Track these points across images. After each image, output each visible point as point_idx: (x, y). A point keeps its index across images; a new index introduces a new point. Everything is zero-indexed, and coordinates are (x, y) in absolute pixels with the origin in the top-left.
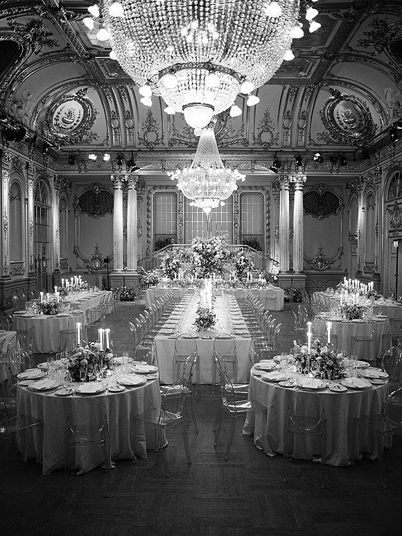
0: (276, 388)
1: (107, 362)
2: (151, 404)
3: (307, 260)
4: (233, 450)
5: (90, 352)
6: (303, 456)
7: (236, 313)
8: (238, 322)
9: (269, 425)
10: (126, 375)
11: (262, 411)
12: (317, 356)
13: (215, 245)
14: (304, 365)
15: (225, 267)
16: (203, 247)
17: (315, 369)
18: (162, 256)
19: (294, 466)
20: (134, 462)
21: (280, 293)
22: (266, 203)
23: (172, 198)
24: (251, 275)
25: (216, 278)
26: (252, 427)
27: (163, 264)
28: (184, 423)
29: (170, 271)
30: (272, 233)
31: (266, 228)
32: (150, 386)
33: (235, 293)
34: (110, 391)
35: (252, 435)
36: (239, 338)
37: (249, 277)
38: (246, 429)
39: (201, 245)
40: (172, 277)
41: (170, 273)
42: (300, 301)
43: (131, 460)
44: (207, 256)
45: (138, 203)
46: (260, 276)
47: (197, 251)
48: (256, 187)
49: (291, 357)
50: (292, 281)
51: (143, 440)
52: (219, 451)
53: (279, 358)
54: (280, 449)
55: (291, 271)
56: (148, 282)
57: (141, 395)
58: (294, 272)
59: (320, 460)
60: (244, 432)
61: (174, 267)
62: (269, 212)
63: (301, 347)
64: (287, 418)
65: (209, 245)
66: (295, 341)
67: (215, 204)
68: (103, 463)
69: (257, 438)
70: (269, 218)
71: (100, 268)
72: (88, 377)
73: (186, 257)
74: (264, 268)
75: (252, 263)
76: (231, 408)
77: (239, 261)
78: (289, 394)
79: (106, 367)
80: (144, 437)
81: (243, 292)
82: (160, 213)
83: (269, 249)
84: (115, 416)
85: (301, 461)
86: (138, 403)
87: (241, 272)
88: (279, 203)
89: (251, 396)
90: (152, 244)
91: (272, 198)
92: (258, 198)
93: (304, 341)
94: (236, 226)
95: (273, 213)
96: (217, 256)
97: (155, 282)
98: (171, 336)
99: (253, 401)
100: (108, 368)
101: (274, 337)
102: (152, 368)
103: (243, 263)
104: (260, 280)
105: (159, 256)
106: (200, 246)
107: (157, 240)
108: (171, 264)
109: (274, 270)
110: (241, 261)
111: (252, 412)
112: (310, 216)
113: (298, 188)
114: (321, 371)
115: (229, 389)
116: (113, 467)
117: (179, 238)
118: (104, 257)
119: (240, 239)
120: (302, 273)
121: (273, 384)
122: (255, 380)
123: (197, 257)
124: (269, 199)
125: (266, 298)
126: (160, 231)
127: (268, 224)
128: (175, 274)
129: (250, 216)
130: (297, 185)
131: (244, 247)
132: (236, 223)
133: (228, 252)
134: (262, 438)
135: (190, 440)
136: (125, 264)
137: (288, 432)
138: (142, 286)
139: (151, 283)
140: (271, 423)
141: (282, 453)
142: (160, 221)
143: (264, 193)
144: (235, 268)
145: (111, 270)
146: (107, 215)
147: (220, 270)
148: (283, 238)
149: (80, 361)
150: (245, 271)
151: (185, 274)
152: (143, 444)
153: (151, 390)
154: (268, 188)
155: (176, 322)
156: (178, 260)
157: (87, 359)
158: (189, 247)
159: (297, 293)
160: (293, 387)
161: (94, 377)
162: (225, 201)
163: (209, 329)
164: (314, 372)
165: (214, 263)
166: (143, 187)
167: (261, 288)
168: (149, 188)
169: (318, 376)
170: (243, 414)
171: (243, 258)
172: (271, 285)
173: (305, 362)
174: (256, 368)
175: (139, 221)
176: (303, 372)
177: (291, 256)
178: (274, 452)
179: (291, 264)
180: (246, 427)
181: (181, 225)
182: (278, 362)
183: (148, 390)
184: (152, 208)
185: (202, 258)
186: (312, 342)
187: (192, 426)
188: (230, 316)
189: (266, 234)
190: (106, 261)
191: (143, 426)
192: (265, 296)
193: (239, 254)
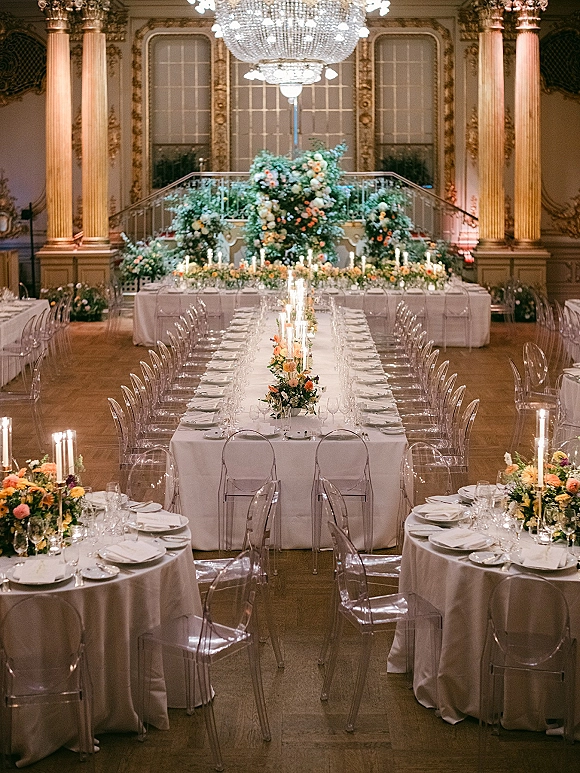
0: (465, 568)
1: (70, 508)
2: (177, 604)
3: (550, 209)
4: (365, 710)
5: (34, 486)
6: (524, 722)
7: (368, 365)
8: (374, 391)
9: (447, 655)
10: (118, 538)
11: (431, 620)
12: (559, 490)
13: (310, 173)
14: (529, 512)
15: (336, 230)
16: (279, 179)
17: (554, 523)
18: (174, 204)
19: (503, 744)
20: (140, 738)
21: (479, 301)
22: (443, 60)
23: (197, 48)
24: (406, 254)
25: (312, 261)
26: (408, 656)
27: (177, 225)
28: (254, 648)
29: (196, 242)
30: (460, 141)
31: (444, 126)
32: (174, 564)
33: (364, 304)
34: (85, 579)
35: (409, 676)
36: (375, 437)
37: (401, 258)
38: (395, 660)
39: (275, 175)
40: (200, 258)
41: (196, 249)
42: (533, 320)
43: (135, 734)
44: (291, 203)
45: (110, 63)
46: (428, 255)
47: (266, 191)
48: (417, 21)
49: (499, 491)
50: (512, 266)
51: (160, 689)
52: (334, 712)
53: (470, 491)
54: (473, 708)
55: (509, 239)
56: (136, 270)
57: (154, 586)
58: (517, 243)
59: (561, 731)
60: (391, 668)
61: (205, 231)
62: (450, 84)
63: (521, 468)
64: (487, 640)
65: (296, 174)
66: (507, 455)
67: (311, 76)
68: (74, 741)
69: (420, 681)
70: (450, 100)
71: (11, 234)
72: (32, 545)
73: (236, 206)
74: (438, 232)
75: (408, 220)
76: (361, 615)
77: (373, 217)
78: (493, 581)
79: (69, 519)
80: (162, 681)
81: (386, 300)
82: (166, 89)
83: (451, 180)
84: (98, 634)
85: (521, 733)
86: (149, 603)
87: (377, 245)
88: (476, 62)
89: (407, 584)
90: (145, 170)
91: (460, 47)
92: (423, 49)
93: (529, 456)
94: (366, 120)
95: (462, 88)
96: (318, 202)
97: (156, 272)
98: (211, 432)
99: (411, 596)
100: (74, 522)
101: (461, 432)
102: (176, 520)
103: (384, 221)
104: (429, 265)
105: (167, 203)
106: (272, 180)
107: (159, 159)
108: (196, 225)
109: (466, 235)
110: (378, 214)
111: (410, 624)
112: (558, 96)
113: (525, 26)
114: (567, 526)
115: (355, 567)
116: (97, 748)
117: (215, 153)
118: (21, 204)
119: (377, 155)
120: (537, 244)
121: (455, 559)
122: (414, 547)
123: (265, 206)
124: (450, 51)
125: (445, 316)
126: (167, 135)
127: (450, 117)
128: (210, 252)
129: (401, 94)
130: (524, 17)
131: (386, 177)
132: (365, 115)
133: (346, 191)
134: (432, 683)
135: (266, 685)
136: (78, 223)
137: (491, 669)
138: (123, 281)
139: (146, 274)
140: (452, 647)
141: (477, 716)
142: (166, 110)
143: (437, 36)
144: (362, 232)
145: (41, 240)
146: (29, 96)
147: (324, 237)
148: (488, 155)
149: (11, 509)
150: (389, 241)
151: (233, 250)
152: (161, 697)
153: (176, 574)
154: (448, 24)
155: (221, 391)
156: (215, 215)
157: (27, 503)
158: (245, 178)
159: (526, 299)
160: (501, 566)
161: (44, 544)
162: (334, 67)
163: (302, 412)
164: (553, 530)
165: (309, 220)
166: (122, 21)
167: (432, 287)
168: (137, 25)
169: (562, 538)
170: (389, 628)
171: (383, 206)
172: (456, 280)
173: (532, 505)
174: (416, 518)
175: (111, 110)
176: (526, 529)
177: (509, 201)
178: (459, 714)
179: (510, 221)
180: (395, 656)
181: (220, 120)
182: (468, 503)
183: (171, 574)
184: (144, 76)
185: (277, 208)
186: (549, 458)
187: (269, 654)
188: (352, 373)
189: (443, 143)
190: (28, 214)
191: (159, 656)
192: (442, 309)
193: (374, 196)
